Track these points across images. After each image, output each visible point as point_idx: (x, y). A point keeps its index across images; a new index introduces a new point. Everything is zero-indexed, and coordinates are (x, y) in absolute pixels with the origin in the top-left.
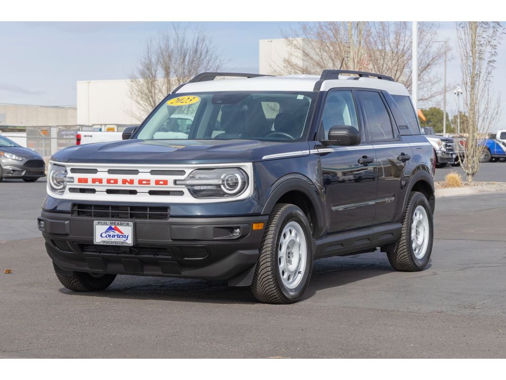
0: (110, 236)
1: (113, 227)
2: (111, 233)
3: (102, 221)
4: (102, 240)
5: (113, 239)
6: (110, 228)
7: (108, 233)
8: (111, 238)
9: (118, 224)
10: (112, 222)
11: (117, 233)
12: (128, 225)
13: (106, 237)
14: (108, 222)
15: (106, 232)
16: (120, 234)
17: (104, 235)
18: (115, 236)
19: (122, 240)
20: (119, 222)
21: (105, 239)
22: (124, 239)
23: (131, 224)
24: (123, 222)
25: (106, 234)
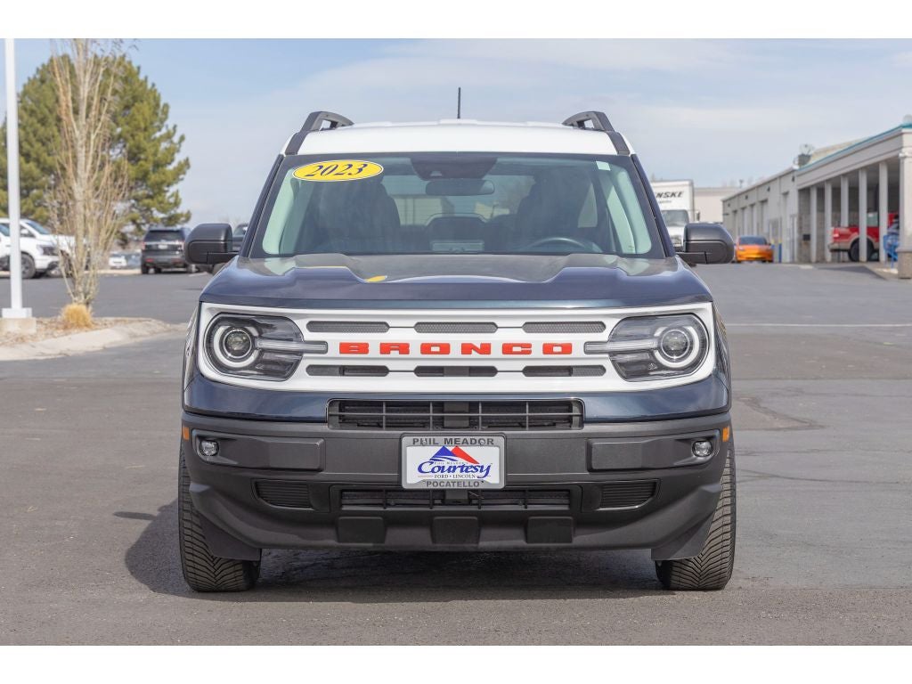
0: (441, 469)
1: (450, 449)
2: (446, 463)
3: (424, 438)
4: (421, 479)
5: (451, 476)
6: (444, 452)
7: (437, 463)
8: (446, 473)
9: (465, 442)
10: (448, 438)
11: (460, 461)
12: (490, 443)
13: (433, 471)
14: (440, 440)
15: (433, 460)
16: (469, 464)
17: (427, 468)
18: (455, 468)
19: (473, 476)
20: (468, 438)
21: (431, 477)
22: (478, 474)
23: (501, 441)
24: (477, 438)
25: (433, 465)
